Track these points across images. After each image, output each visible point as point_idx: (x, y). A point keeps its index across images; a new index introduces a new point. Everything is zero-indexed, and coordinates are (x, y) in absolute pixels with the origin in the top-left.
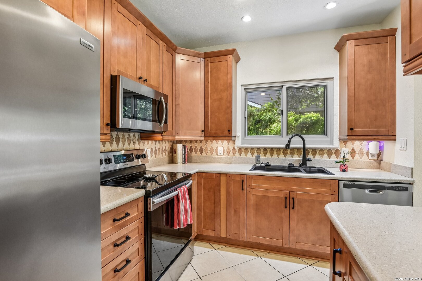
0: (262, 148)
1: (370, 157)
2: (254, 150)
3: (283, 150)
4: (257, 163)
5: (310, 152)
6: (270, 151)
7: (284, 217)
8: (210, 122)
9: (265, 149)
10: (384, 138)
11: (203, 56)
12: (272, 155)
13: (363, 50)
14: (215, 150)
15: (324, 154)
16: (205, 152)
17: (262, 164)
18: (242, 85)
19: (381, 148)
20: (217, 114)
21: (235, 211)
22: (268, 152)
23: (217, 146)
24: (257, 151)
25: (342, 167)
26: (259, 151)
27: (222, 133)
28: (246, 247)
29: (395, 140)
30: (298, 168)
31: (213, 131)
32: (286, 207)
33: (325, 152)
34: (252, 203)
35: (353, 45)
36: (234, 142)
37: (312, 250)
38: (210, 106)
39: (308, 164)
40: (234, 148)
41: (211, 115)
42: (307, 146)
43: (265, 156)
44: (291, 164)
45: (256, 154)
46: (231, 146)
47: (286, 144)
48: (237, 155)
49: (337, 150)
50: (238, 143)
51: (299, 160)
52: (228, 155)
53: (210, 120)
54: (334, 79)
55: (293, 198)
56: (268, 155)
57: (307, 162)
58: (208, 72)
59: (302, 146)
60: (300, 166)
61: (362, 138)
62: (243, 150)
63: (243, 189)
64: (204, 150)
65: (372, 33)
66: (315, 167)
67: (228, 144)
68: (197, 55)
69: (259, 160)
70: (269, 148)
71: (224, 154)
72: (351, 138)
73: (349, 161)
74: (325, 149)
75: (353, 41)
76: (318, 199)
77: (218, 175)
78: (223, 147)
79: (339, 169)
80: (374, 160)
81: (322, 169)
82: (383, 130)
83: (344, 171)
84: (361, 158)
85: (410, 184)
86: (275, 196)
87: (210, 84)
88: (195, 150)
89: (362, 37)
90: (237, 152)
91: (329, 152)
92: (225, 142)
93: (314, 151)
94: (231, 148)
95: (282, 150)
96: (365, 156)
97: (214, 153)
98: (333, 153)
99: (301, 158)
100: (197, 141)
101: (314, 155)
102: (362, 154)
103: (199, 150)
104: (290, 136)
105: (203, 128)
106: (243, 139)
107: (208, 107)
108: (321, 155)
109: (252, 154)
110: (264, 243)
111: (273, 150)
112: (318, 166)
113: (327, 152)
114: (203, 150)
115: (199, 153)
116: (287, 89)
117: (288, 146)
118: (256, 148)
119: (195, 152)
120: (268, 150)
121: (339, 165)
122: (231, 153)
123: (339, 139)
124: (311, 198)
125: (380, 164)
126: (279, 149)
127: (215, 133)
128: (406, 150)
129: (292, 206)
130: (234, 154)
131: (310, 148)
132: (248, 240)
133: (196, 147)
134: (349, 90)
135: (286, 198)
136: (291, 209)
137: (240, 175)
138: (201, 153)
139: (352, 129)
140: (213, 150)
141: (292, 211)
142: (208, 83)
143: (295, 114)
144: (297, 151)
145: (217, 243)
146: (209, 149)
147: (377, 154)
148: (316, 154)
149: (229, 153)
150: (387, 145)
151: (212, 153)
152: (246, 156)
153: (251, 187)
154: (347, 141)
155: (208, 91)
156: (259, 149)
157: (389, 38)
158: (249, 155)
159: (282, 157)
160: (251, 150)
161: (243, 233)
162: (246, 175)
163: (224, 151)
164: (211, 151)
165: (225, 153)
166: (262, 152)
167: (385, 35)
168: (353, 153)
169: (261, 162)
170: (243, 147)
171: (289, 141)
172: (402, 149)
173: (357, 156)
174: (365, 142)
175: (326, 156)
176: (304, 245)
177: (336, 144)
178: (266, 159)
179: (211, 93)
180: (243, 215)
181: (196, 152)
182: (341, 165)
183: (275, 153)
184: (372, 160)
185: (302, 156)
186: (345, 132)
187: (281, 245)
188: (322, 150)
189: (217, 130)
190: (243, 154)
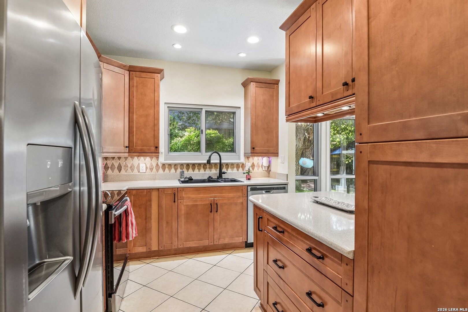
0: (185, 164)
1: (264, 169)
2: (178, 166)
3: (204, 166)
4: (181, 178)
5: (224, 166)
6: (192, 166)
7: (209, 220)
8: (136, 137)
9: (188, 165)
10: (272, 155)
11: (127, 68)
12: (194, 170)
13: (261, 91)
14: (136, 166)
15: (234, 168)
16: (124, 169)
17: (185, 178)
18: (165, 103)
19: (270, 162)
20: (143, 130)
21: (167, 223)
22: (191, 167)
23: (139, 163)
24: (181, 167)
25: (248, 177)
26: (182, 167)
27: (148, 149)
28: (177, 254)
29: (278, 156)
30: (216, 180)
31: (139, 148)
32: (211, 212)
33: (235, 165)
34: (183, 212)
35: (254, 86)
36: (157, 159)
37: (231, 242)
38: (136, 121)
39: (224, 176)
40: (157, 165)
41: (136, 131)
42: (222, 161)
43: (188, 171)
44: (210, 177)
45: (179, 170)
46: (154, 162)
47: (207, 160)
48: (161, 171)
49: (243, 164)
50: (162, 159)
51: (216, 174)
52: (151, 171)
53: (135, 136)
54: (241, 108)
55: (216, 204)
56: (191, 170)
57: (223, 174)
58: (133, 86)
59: (219, 161)
60: (218, 178)
61: (259, 155)
62: (167, 166)
63: (174, 202)
64: (123, 167)
65: (267, 80)
66: (229, 179)
67: (151, 160)
68: (122, 67)
69: (183, 175)
70: (191, 164)
71: (146, 171)
72: (253, 154)
73: (251, 172)
74: (235, 163)
75: (255, 83)
76: (234, 202)
77: (150, 190)
78: (145, 163)
79: (245, 179)
80: (266, 171)
81: (234, 179)
82: (272, 150)
83: (249, 179)
84: (258, 170)
85: (286, 184)
86: (203, 203)
87: (136, 98)
88: (111, 168)
89: (260, 82)
90: (161, 168)
91: (238, 166)
92: (148, 159)
93: (227, 165)
94: (154, 165)
95: (202, 166)
96: (260, 168)
97: (136, 171)
98: (241, 166)
99: (218, 172)
100: (114, 157)
101: (227, 168)
102: (259, 166)
103: (116, 168)
104: (209, 154)
105: (127, 144)
106: (166, 156)
107: (133, 122)
108: (232, 168)
109: (176, 169)
110: (194, 246)
111: (195, 166)
112: (230, 177)
113: (237, 166)
114: (121, 167)
115: (116, 170)
116: (206, 111)
117: (209, 162)
118: (179, 164)
119: (111, 169)
120: (191, 166)
121: (246, 175)
122: (154, 170)
123: (245, 156)
124: (229, 202)
125: (269, 173)
126: (200, 164)
127: (141, 150)
128: (284, 163)
129: (215, 210)
130: (157, 170)
131: (224, 163)
132: (180, 247)
133: (113, 165)
134: (252, 119)
135: (211, 204)
136: (215, 212)
137: (173, 188)
138: (120, 170)
139: (254, 148)
140: (134, 167)
141: (215, 213)
142: (133, 97)
143: (195, 130)
144: (215, 166)
145: (148, 258)
146: (129, 166)
147: (268, 167)
148: (228, 168)
149: (153, 169)
150: (273, 159)
151: (132, 170)
152: (170, 172)
153: (183, 198)
154: (249, 157)
155: (133, 106)
156: (182, 165)
157: (276, 86)
158: (173, 170)
159: (202, 171)
160: (175, 166)
161: (175, 242)
162: (178, 188)
163: (146, 168)
164: (132, 168)
165: (148, 170)
166: (185, 167)
167: (273, 83)
168: (253, 166)
169: (185, 177)
170: (167, 164)
171: (210, 157)
172: (282, 162)
173: (256, 168)
174: (260, 158)
175: (235, 169)
176: (225, 240)
177: (242, 160)
178: (188, 174)
179: (136, 109)
180: (174, 225)
181: (113, 170)
182: (247, 175)
183: (196, 168)
184: (265, 171)
185: (218, 170)
186: (249, 150)
187: (207, 244)
188: (232, 164)
189: (143, 146)
190: (167, 170)
